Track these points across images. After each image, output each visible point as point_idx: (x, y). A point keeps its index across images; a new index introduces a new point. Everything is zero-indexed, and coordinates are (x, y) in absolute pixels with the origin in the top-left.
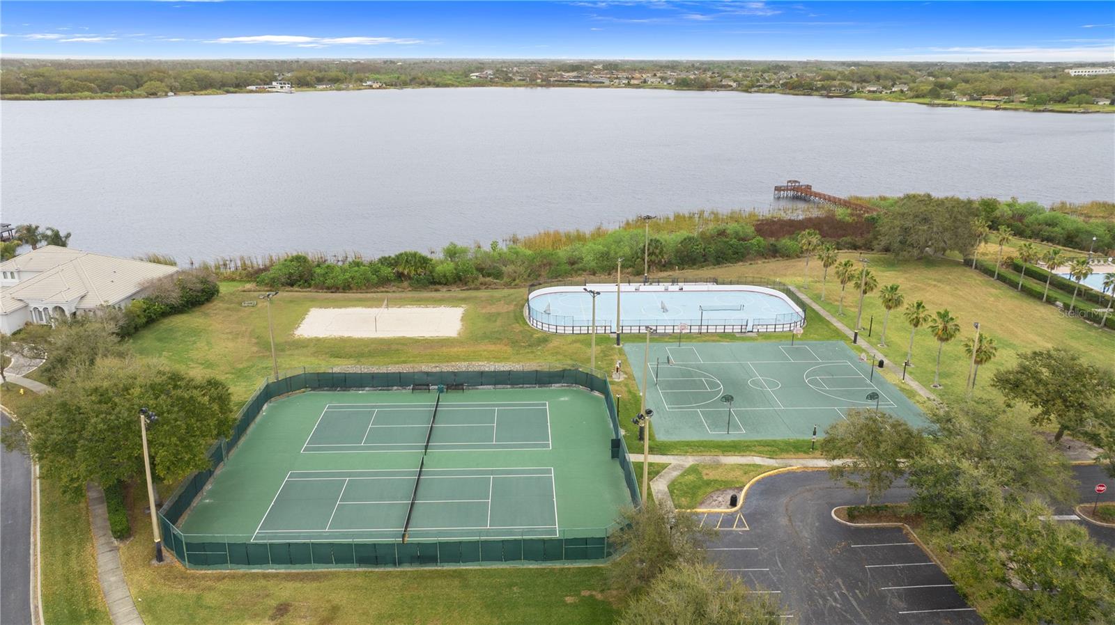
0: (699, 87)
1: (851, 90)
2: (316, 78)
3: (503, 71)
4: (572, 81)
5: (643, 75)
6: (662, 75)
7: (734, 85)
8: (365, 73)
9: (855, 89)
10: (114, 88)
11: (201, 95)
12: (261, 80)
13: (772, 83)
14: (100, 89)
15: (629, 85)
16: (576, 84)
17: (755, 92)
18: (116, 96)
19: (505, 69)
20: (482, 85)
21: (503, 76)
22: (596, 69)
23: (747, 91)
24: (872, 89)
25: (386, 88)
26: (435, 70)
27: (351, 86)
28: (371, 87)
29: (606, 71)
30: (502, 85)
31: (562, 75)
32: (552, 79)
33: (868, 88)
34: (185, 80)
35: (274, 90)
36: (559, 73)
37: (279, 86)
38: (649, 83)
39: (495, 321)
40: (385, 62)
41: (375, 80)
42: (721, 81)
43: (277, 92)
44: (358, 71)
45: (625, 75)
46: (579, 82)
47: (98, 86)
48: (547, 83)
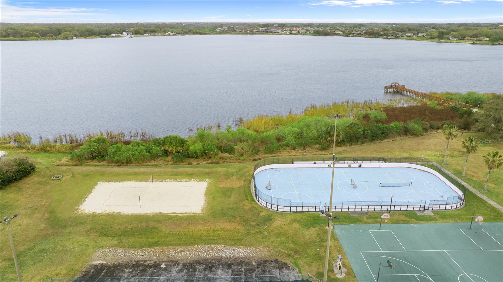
0: (324, 34)
1: (398, 36)
2: (144, 30)
3: (231, 27)
4: (264, 32)
5: (297, 29)
6: (306, 29)
7: (341, 33)
8: (167, 28)
9: (400, 35)
10: (47, 35)
11: (89, 38)
12: (118, 31)
13: (359, 32)
14: (41, 36)
15: (291, 33)
16: (266, 33)
17: (351, 36)
18: (48, 39)
19: (232, 27)
20: (222, 34)
21: (232, 29)
22: (275, 26)
23: (347, 36)
24: (408, 35)
25: (177, 35)
26: (200, 27)
27: (160, 34)
28: (169, 35)
29: (280, 27)
30: (231, 34)
31: (259, 29)
32: (255, 31)
33: (407, 35)
34: (82, 31)
35: (124, 36)
36: (258, 28)
37: (126, 34)
38: (301, 32)
39: (230, 196)
40: (177, 23)
41: (172, 32)
42: (335, 31)
43: (125, 37)
44: (164, 27)
45: (289, 29)
46: (267, 32)
47: (40, 34)
48: (252, 33)
